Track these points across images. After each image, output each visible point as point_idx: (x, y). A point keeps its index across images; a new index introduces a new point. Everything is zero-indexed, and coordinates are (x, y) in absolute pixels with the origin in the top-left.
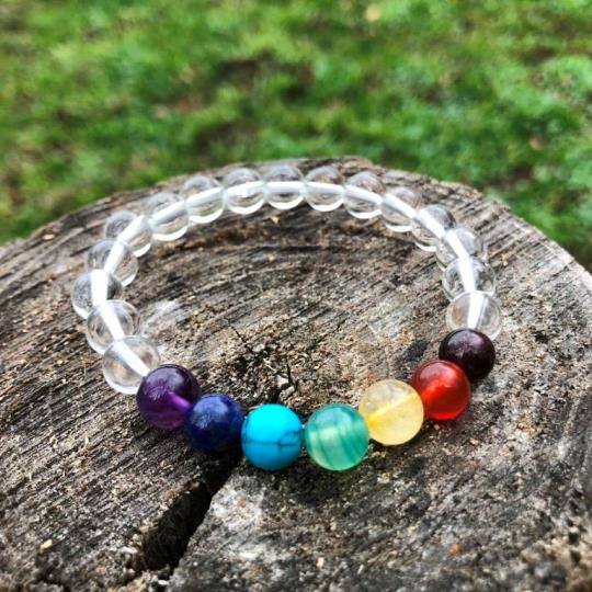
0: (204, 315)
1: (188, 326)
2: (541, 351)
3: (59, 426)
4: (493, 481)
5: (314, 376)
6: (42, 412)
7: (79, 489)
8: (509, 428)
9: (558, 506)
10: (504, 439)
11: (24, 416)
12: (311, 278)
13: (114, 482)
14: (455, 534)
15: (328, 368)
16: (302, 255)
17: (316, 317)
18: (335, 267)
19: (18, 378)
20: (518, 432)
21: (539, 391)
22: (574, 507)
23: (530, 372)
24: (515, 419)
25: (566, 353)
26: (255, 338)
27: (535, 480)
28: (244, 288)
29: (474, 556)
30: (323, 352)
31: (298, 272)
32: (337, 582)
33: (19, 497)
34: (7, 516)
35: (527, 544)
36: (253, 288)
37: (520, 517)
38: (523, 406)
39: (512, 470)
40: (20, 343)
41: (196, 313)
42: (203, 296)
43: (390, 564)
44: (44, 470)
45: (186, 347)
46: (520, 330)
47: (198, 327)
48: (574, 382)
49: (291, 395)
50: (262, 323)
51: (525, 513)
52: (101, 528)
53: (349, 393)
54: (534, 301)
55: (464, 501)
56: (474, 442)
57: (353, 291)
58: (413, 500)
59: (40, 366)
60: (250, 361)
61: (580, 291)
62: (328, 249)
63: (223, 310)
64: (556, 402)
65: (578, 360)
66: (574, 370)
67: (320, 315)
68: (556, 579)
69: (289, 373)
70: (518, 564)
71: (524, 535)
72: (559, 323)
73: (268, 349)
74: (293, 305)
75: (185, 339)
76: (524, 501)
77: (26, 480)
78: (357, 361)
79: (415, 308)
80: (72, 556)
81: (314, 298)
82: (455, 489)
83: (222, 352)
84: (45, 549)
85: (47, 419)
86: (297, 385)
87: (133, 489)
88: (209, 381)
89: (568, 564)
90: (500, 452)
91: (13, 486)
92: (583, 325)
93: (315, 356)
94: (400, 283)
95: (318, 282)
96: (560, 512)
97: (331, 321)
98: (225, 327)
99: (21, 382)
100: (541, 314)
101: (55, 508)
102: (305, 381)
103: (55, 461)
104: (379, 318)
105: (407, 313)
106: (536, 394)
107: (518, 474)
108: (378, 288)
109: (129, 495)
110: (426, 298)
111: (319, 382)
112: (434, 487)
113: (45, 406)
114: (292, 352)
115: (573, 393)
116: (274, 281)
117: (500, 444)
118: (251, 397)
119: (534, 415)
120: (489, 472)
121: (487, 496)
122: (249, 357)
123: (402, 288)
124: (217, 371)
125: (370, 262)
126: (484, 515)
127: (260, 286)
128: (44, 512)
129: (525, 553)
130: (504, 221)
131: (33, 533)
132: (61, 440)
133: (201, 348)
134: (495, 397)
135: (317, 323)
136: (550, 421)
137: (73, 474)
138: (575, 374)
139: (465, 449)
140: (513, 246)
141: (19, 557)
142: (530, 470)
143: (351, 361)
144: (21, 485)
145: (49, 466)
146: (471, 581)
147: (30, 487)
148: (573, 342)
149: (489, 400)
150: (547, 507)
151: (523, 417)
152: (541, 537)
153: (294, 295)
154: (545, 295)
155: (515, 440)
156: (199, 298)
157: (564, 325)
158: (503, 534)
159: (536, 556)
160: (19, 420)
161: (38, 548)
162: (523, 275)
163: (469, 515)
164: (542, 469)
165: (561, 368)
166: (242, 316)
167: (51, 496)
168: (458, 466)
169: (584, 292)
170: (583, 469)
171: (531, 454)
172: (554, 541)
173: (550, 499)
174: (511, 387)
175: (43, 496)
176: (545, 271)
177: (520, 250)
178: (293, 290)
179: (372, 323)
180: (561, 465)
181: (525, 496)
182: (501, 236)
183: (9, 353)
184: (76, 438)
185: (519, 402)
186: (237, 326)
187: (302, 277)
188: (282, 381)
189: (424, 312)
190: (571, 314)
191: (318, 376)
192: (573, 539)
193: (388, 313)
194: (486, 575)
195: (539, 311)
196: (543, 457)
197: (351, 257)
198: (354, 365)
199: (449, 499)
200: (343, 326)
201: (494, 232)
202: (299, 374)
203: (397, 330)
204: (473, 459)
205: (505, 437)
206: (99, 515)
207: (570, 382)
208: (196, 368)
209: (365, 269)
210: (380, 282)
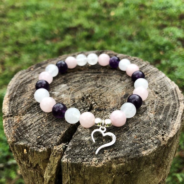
0: (73, 88)
1: (69, 90)
2: (157, 96)
3: (39, 112)
4: (144, 124)
5: (101, 101)
6: (35, 109)
7: (45, 125)
8: (148, 113)
9: (160, 129)
10: (147, 115)
11: (30, 110)
12: (100, 79)
13: (54, 124)
14: (135, 134)
15: (104, 99)
16: (97, 74)
17: (101, 88)
18: (105, 77)
19: (28, 101)
20: (151, 113)
21: (156, 105)
22: (163, 129)
23: (154, 101)
24: (150, 111)
25: (163, 96)
26: (86, 93)
27: (154, 123)
28: (83, 81)
29: (140, 138)
31: (96, 78)
33: (31, 127)
34: (28, 131)
35: (152, 136)
36: (85, 82)
38: (152, 108)
39: (149, 121)
40: (28, 94)
41: (71, 87)
42: (73, 83)
43: (120, 141)
44: (36, 122)
45: (69, 95)
46: (152, 91)
47: (72, 90)
48: (164, 103)
49: (96, 106)
50: (88, 90)
51: (152, 130)
52: (51, 134)
53: (110, 105)
54: (155, 85)
55: (137, 128)
56: (140, 115)
57: (110, 82)
58: (125, 128)
60: (85, 98)
61: (167, 83)
62: (104, 73)
63: (78, 86)
64: (160, 107)
65: (166, 98)
66: (164, 100)
67: (102, 88)
69: (95, 101)
70: (150, 140)
71: (152, 134)
72: (161, 89)
73: (89, 95)
74: (95, 85)
75: (69, 93)
76: (152, 128)
79: (126, 86)
80: (45, 139)
81: (101, 84)
82: (135, 125)
83: (78, 96)
84: (39, 138)
85: (36, 111)
86: (97, 104)
87: (58, 125)
88: (75, 102)
89: (162, 140)
90: (146, 117)
91: (29, 125)
92: (167, 90)
93: (101, 97)
94: (122, 81)
95: (101, 80)
96: (160, 130)
97: (105, 89)
98: (79, 90)
99: (29, 102)
100: (157, 88)
101: (40, 130)
102: (99, 102)
103: (39, 119)
104: (117, 89)
105: (124, 88)
106: (155, 105)
108: (116, 82)
109: (58, 127)
111: (102, 103)
112: (130, 125)
113: (36, 108)
114: (95, 96)
115: (164, 105)
116: (90, 80)
117: (146, 116)
118: (86, 106)
119: (155, 110)
120: (144, 122)
121: (143, 127)
122: (85, 97)
123: (122, 82)
124: (77, 100)
126: (142, 130)
127: (87, 81)
128: (37, 130)
129: (152, 138)
130: (148, 66)
131: (35, 135)
132: (40, 115)
133: (73, 95)
134: (145, 106)
135: (101, 90)
136: (158, 111)
137: (44, 122)
138: (165, 101)
139: (138, 117)
140: (150, 72)
141: (32, 140)
142: (153, 121)
143: (110, 98)
144: (31, 125)
145: (38, 120)
146: (139, 144)
147: (33, 125)
148: (164, 94)
149: (144, 107)
150: (157, 129)
151: (152, 110)
152: (155, 135)
153: (95, 83)
154: (158, 83)
155: (150, 115)
156: (72, 84)
157: (163, 90)
158: (147, 134)
159: (154, 139)
160: (29, 111)
161: (37, 138)
162: (152, 79)
163: (139, 130)
164: (156, 121)
165: (161, 100)
166: (83, 88)
167: (39, 127)
168: (136, 120)
169: (168, 83)
171: (154, 118)
172: (158, 136)
173: (158, 127)
174: (149, 104)
175: (37, 127)
176: (158, 78)
177: (152, 73)
178: (95, 82)
179: (115, 90)
180: (161, 120)
182: (147, 70)
183: (25, 96)
184: (44, 114)
185: (151, 107)
186: (81, 90)
187: (97, 79)
188: (93, 103)
189: (128, 87)
190: (164, 88)
191: (102, 101)
192: (163, 135)
193: (119, 87)
194: (143, 142)
195: (156, 87)
196: (157, 119)
197: (109, 74)
198: (111, 99)
199: (134, 127)
200: (108, 90)
201: (145, 69)
202: (97, 101)
203: (121, 91)
204: (140, 119)
206: (51, 131)
207: (163, 102)
208: (72, 99)
209: (113, 77)
210: (117, 80)
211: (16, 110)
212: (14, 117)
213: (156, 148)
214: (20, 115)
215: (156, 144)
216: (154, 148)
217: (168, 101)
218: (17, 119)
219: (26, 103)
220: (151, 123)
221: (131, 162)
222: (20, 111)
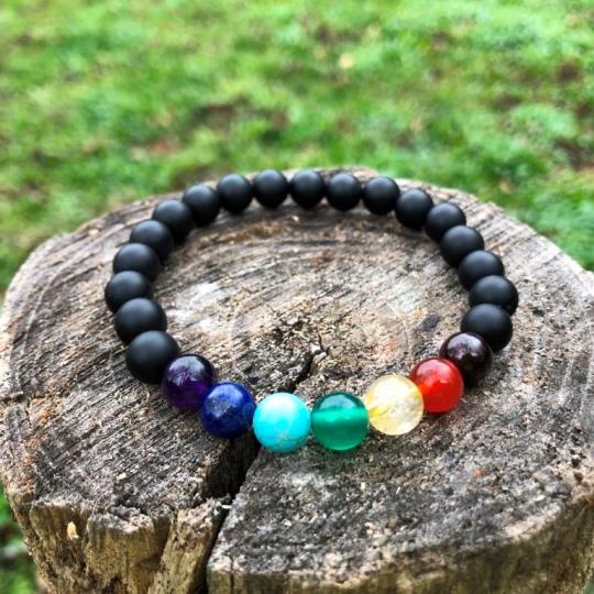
0: (241, 295)
1: (228, 304)
2: (538, 322)
3: (122, 383)
4: (505, 422)
5: (343, 343)
6: (105, 373)
8: (514, 383)
9: (562, 440)
10: (512, 390)
11: (89, 376)
12: (333, 265)
14: (476, 462)
15: (355, 337)
16: (324, 248)
17: (340, 297)
18: (353, 257)
19: (80, 345)
20: (523, 385)
21: (539, 354)
22: (575, 440)
23: (530, 339)
24: (519, 375)
25: (560, 324)
26: (288, 313)
27: (540, 420)
28: (274, 274)
30: (349, 325)
31: (321, 261)
32: (378, 501)
33: (92, 440)
34: (83, 455)
35: (537, 469)
36: (282, 273)
37: (530, 449)
38: (525, 365)
39: (520, 413)
40: (78, 317)
41: (234, 293)
42: (239, 280)
43: (423, 486)
44: (112, 419)
45: (228, 320)
47: (237, 305)
48: (569, 346)
49: (324, 358)
50: (293, 302)
51: (534, 445)
52: (168, 463)
53: (374, 357)
54: (529, 284)
55: (482, 437)
56: (486, 393)
57: (371, 276)
58: (438, 438)
59: (99, 335)
60: (285, 332)
61: (567, 277)
62: (345, 242)
63: (257, 291)
64: (554, 361)
65: (571, 329)
66: (568, 337)
67: (343, 295)
68: (563, 493)
69: (320, 342)
70: (531, 484)
71: (535, 461)
72: (552, 300)
73: (300, 322)
74: (319, 287)
75: (227, 314)
76: (533, 436)
77: (97, 426)
78: (379, 332)
79: (426, 289)
80: (146, 486)
81: (338, 282)
83: (260, 324)
84: (121, 480)
85: (110, 378)
86: (328, 351)
88: (251, 348)
89: (573, 482)
90: (509, 400)
91: (86, 431)
92: (573, 302)
93: (342, 327)
94: (412, 270)
95: (339, 269)
96: (564, 444)
97: (354, 300)
98: (261, 305)
99: (83, 349)
100: (536, 293)
101: (125, 448)
102: (335, 347)
103: (121, 411)
104: (396, 298)
105: (420, 294)
106: (536, 355)
107: (526, 416)
108: (393, 274)
109: (191, 437)
110: (434, 282)
111: (348, 348)
112: (454, 427)
113: (107, 368)
114: (321, 325)
115: (567, 355)
116: (300, 268)
117: (509, 394)
118: (289, 360)
119: (536, 372)
120: (502, 415)
121: (501, 433)
122: (284, 328)
123: (414, 273)
124: (258, 339)
125: (384, 253)
126: (499, 447)
127: (288, 272)
128: (116, 452)
129: (536, 475)
130: (498, 221)
131: (108, 469)
132: (124, 394)
133: (241, 321)
134: (501, 359)
135: (342, 301)
136: (549, 375)
137: (139, 422)
138: (569, 340)
139: (479, 398)
140: (508, 240)
141: (98, 487)
142: (536, 413)
143: (374, 331)
144: (93, 431)
145: (116, 415)
146: (494, 497)
147: (100, 432)
148: (565, 315)
150: (552, 440)
151: (527, 373)
152: (548, 463)
153: (319, 280)
154: (539, 279)
155: (521, 391)
156: (235, 282)
157: (557, 302)
158: (516, 461)
159: (545, 477)
160: (85, 379)
161: (115, 479)
162: (518, 264)
163: (487, 448)
164: (546, 412)
165: (557, 336)
166: (276, 296)
167: (120, 439)
168: (473, 411)
170: (581, 412)
171: (536, 401)
172: (560, 465)
173: (554, 434)
175: (114, 439)
176: (537, 260)
177: (514, 244)
178: (319, 275)
179: (390, 301)
180: (562, 409)
181: (533, 433)
182: (497, 232)
183: (69, 326)
184: (138, 393)
185: (522, 362)
186: (271, 304)
187: (325, 265)
188: (315, 348)
189: (434, 293)
190: (562, 293)
191: (346, 343)
192: (575, 464)
193: (404, 293)
195: (534, 291)
196: (546, 403)
197: (367, 249)
198: (377, 335)
199: (469, 436)
200: (365, 304)
201: (490, 229)
202: (329, 342)
203: (412, 306)
204: (486, 406)
205: (513, 389)
207: (565, 345)
208: (238, 337)
209: (380, 258)
210: (394, 269)
211: (36, 376)
212: (28, 404)
213: (555, 511)
214: (50, 396)
215: (554, 496)
216: (550, 513)
217: (579, 339)
218: (42, 412)
219: (72, 351)
220: (528, 421)
221: (469, 566)
222: (51, 381)
